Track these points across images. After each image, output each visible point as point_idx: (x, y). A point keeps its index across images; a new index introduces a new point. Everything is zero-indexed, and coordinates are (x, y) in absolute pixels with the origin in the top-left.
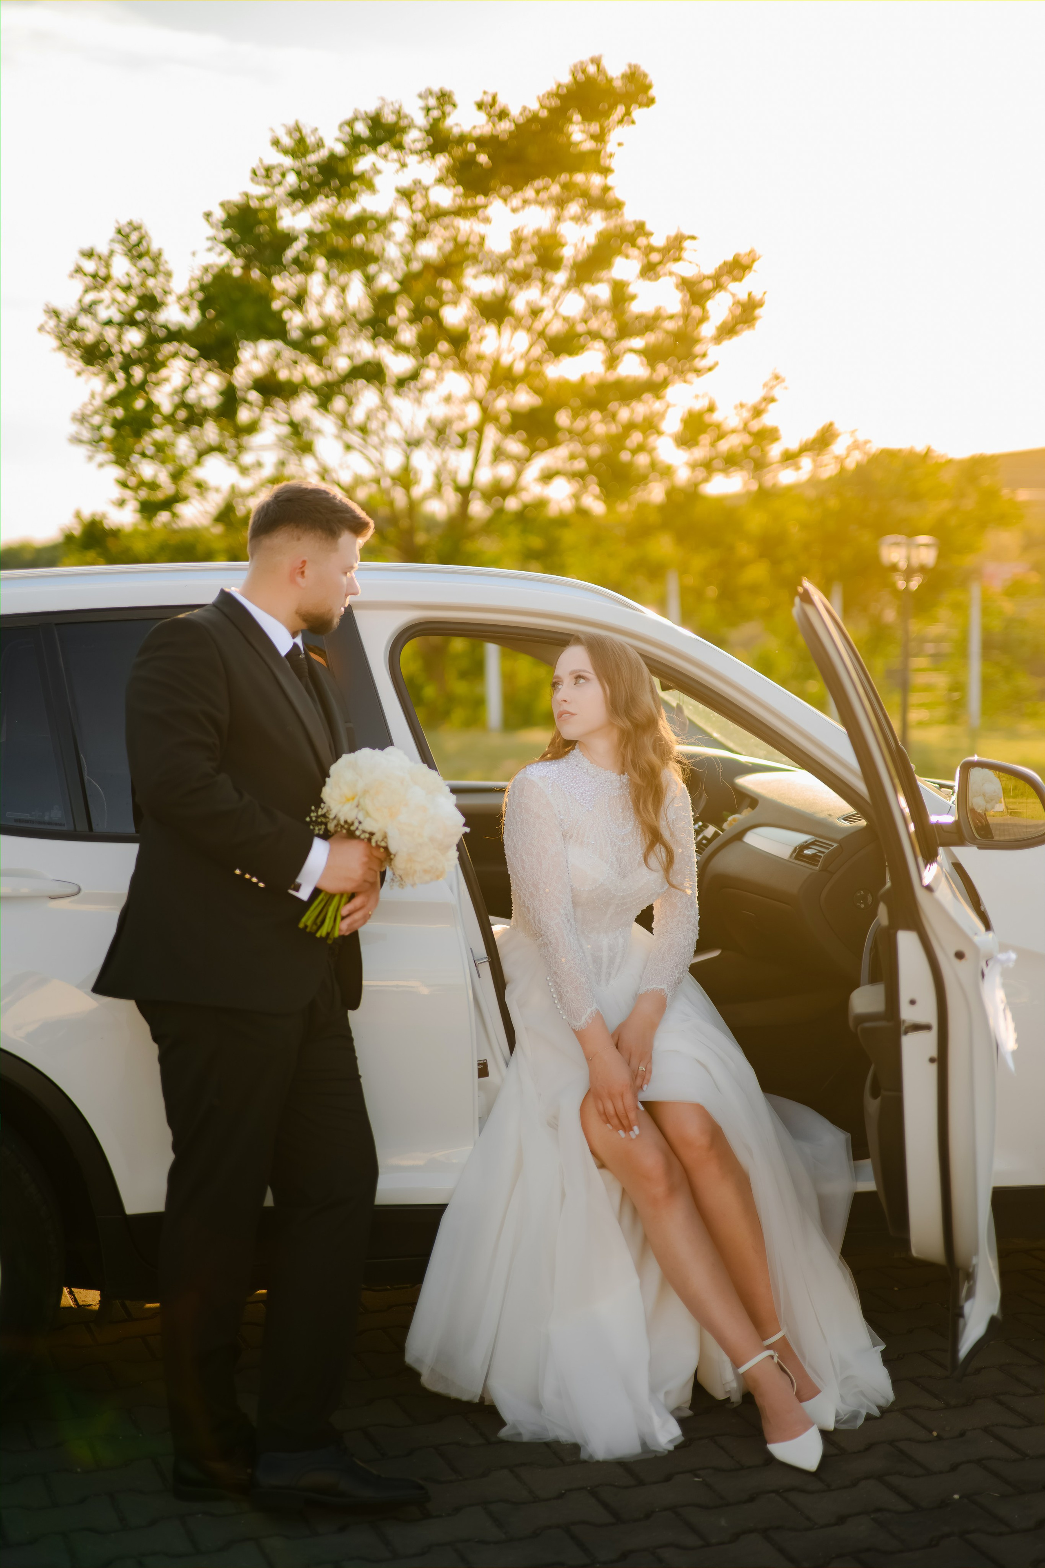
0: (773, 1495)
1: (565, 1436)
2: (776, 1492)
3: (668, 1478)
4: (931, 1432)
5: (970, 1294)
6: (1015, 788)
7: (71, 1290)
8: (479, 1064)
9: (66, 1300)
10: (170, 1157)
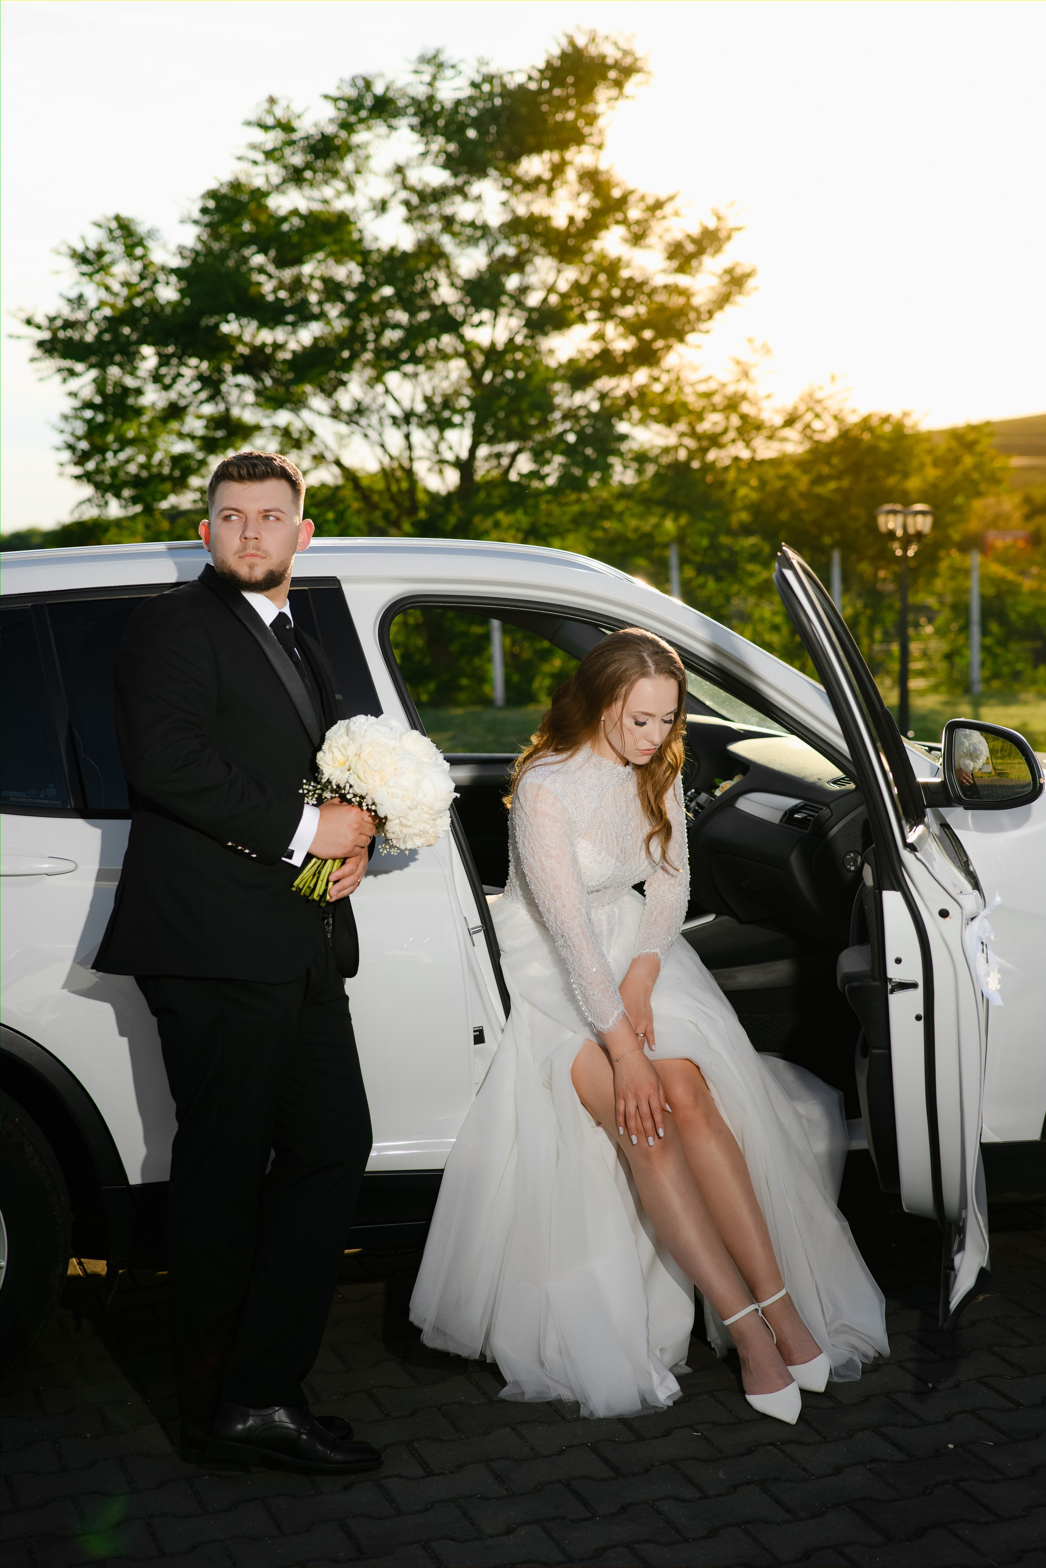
0: (771, 1447)
1: (566, 1395)
2: (774, 1444)
3: (667, 1433)
4: (926, 1384)
5: (961, 1247)
6: (1002, 749)
7: (80, 1261)
8: (474, 1031)
9: (74, 1268)
10: (174, 1127)
